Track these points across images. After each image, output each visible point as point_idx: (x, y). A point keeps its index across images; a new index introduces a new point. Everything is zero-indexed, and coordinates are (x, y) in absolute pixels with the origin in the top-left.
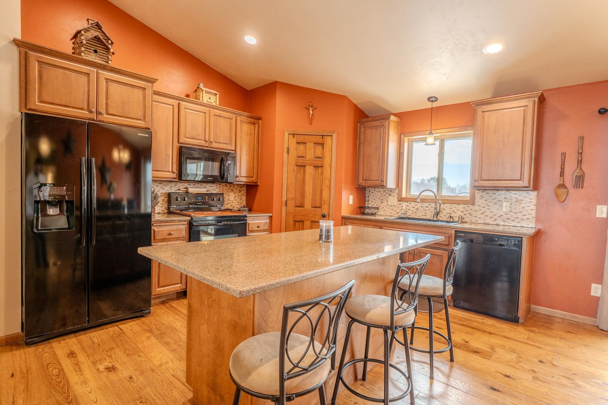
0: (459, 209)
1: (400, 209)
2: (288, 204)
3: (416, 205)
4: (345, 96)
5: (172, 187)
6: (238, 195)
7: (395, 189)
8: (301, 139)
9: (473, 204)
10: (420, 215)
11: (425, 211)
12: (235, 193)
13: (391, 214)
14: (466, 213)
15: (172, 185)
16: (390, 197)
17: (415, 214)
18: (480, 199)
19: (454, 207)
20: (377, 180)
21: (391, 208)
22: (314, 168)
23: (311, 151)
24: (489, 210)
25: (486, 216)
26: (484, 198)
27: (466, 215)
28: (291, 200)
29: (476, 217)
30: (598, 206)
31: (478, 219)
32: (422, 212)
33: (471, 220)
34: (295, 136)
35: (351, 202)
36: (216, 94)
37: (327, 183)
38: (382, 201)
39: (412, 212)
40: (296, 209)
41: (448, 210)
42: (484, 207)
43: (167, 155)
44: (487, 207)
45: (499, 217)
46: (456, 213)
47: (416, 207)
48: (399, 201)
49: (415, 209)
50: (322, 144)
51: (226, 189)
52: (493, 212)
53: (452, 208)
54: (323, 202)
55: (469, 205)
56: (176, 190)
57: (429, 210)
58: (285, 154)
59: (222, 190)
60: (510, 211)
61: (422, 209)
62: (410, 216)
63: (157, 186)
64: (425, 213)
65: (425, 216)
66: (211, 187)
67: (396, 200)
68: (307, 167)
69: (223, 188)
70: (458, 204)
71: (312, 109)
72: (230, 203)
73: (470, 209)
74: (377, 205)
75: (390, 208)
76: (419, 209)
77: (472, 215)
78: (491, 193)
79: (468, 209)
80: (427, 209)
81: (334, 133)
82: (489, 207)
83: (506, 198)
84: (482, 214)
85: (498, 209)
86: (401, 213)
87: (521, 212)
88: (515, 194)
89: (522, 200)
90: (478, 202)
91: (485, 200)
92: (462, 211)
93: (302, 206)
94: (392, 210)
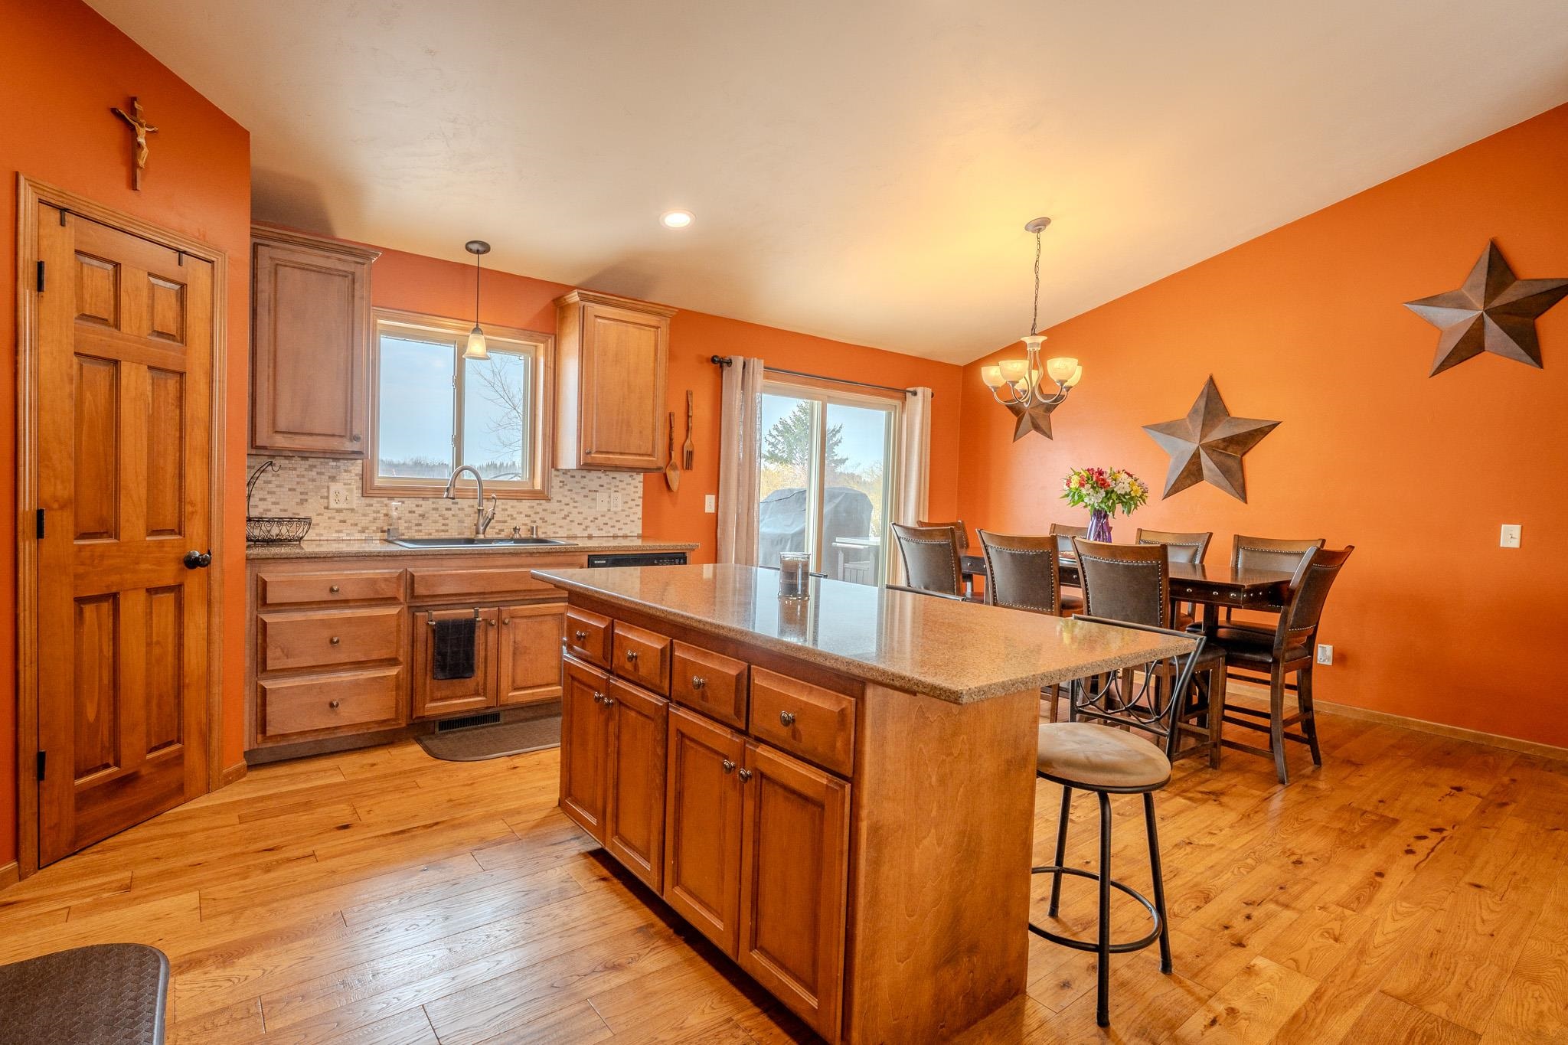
0: (521, 510)
1: (370, 518)
2: (47, 529)
3: (417, 506)
8: (96, 240)
9: (548, 499)
10: (431, 531)
11: (444, 519)
13: (341, 535)
14: (536, 518)
16: (334, 487)
17: (417, 528)
18: (560, 487)
19: (512, 507)
21: (340, 516)
22: (150, 374)
24: (576, 509)
25: (572, 521)
26: (566, 485)
28: (62, 507)
29: (554, 524)
30: (707, 496)
31: (558, 530)
32: (435, 522)
33: (545, 533)
34: (69, 218)
38: (303, 497)
39: (406, 525)
40: (81, 548)
42: (568, 504)
44: (572, 504)
45: (591, 521)
46: (515, 519)
47: (419, 511)
48: (366, 496)
49: (416, 515)
50: (178, 286)
52: (582, 513)
53: (506, 510)
54: (187, 508)
55: (541, 501)
57: (453, 515)
58: (26, 294)
60: (609, 510)
61: (435, 515)
64: (443, 525)
65: (443, 531)
67: (355, 492)
68: (125, 366)
70: (519, 500)
73: (544, 510)
74: (285, 511)
75: (334, 518)
76: (426, 516)
77: (546, 521)
78: (578, 475)
79: (539, 509)
80: (448, 514)
82: (575, 504)
83: (602, 486)
84: (564, 518)
85: (590, 508)
86: (375, 528)
87: (623, 511)
88: (613, 478)
89: (624, 489)
90: (556, 493)
91: (569, 490)
92: (529, 513)
93: (107, 533)
94: (342, 522)
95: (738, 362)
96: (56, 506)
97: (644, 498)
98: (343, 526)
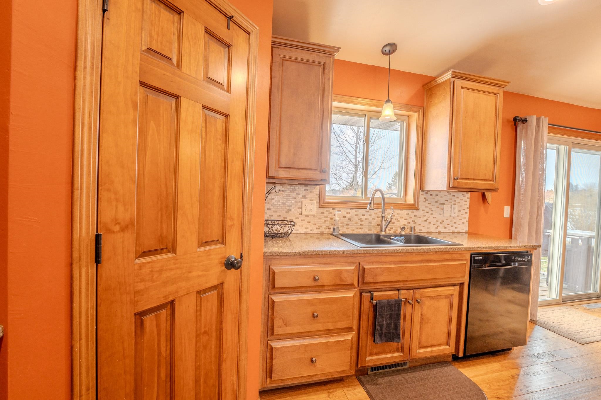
0: (402, 216)
1: (323, 220)
2: (106, 252)
3: (347, 213)
7: (314, 187)
9: (417, 209)
11: (361, 221)
13: (307, 230)
14: (410, 220)
16: (305, 201)
17: (346, 226)
18: (424, 202)
19: (398, 214)
21: (307, 219)
24: (432, 215)
25: (430, 223)
26: (427, 200)
27: (409, 223)
28: (124, 229)
29: (420, 225)
30: (505, 207)
31: (422, 228)
32: (357, 223)
33: (415, 230)
38: (289, 208)
40: (141, 266)
42: (428, 212)
44: (430, 212)
45: (441, 223)
46: (398, 221)
47: (348, 216)
48: (321, 207)
49: (347, 219)
50: (227, 47)
52: (435, 218)
53: (394, 216)
54: (227, 222)
55: (413, 211)
57: (366, 219)
60: (451, 216)
61: (356, 219)
64: (361, 225)
65: (361, 228)
67: (316, 205)
70: (402, 209)
73: (415, 216)
74: (280, 216)
75: (304, 220)
76: (352, 219)
77: (416, 223)
78: (433, 193)
79: (412, 215)
80: (363, 218)
82: (432, 212)
83: (447, 201)
84: (426, 221)
85: (440, 214)
86: (325, 227)
87: (458, 216)
88: (453, 196)
89: (459, 203)
90: (424, 206)
91: (429, 204)
92: (407, 218)
93: (166, 248)
94: (309, 222)
95: (533, 120)
96: (117, 228)
97: (470, 208)
98: (308, 226)
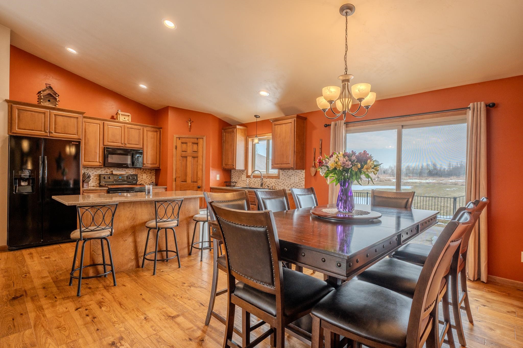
0: (273, 181)
1: (247, 182)
2: (177, 180)
3: (254, 180)
4: (211, 114)
5: (102, 171)
6: (149, 176)
7: (245, 170)
8: (184, 140)
9: (279, 179)
10: (256, 186)
12: (146, 174)
13: (243, 186)
14: (276, 183)
15: (102, 170)
16: (243, 176)
17: (254, 185)
19: (271, 180)
20: (231, 165)
21: (243, 182)
22: (192, 158)
23: (190, 148)
25: (285, 185)
26: (283, 174)
27: (276, 185)
28: (178, 178)
29: (280, 186)
33: (278, 188)
34: (180, 138)
35: (218, 178)
36: (129, 116)
37: (201, 167)
38: (239, 178)
39: (252, 184)
40: (181, 183)
41: (268, 183)
42: (283, 180)
43: (96, 152)
44: (285, 180)
45: (290, 185)
46: (272, 184)
47: (254, 181)
48: (247, 177)
49: (254, 182)
50: (197, 144)
51: (140, 172)
52: (287, 183)
54: (198, 178)
55: (277, 179)
56: (105, 173)
58: (174, 150)
59: (137, 173)
60: (294, 182)
62: (252, 186)
63: (92, 170)
64: (259, 185)
66: (130, 170)
67: (245, 177)
68: (188, 157)
69: (138, 171)
70: (273, 178)
71: (190, 123)
72: (143, 181)
73: (278, 182)
74: (237, 180)
76: (256, 182)
78: (286, 171)
81: (204, 136)
82: (286, 180)
83: (293, 174)
84: (283, 184)
85: (289, 181)
87: (298, 182)
88: (296, 172)
89: (299, 175)
90: (281, 177)
91: (284, 176)
94: (244, 183)
97: (305, 178)
